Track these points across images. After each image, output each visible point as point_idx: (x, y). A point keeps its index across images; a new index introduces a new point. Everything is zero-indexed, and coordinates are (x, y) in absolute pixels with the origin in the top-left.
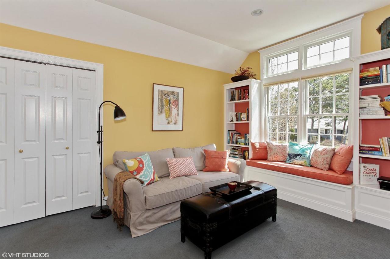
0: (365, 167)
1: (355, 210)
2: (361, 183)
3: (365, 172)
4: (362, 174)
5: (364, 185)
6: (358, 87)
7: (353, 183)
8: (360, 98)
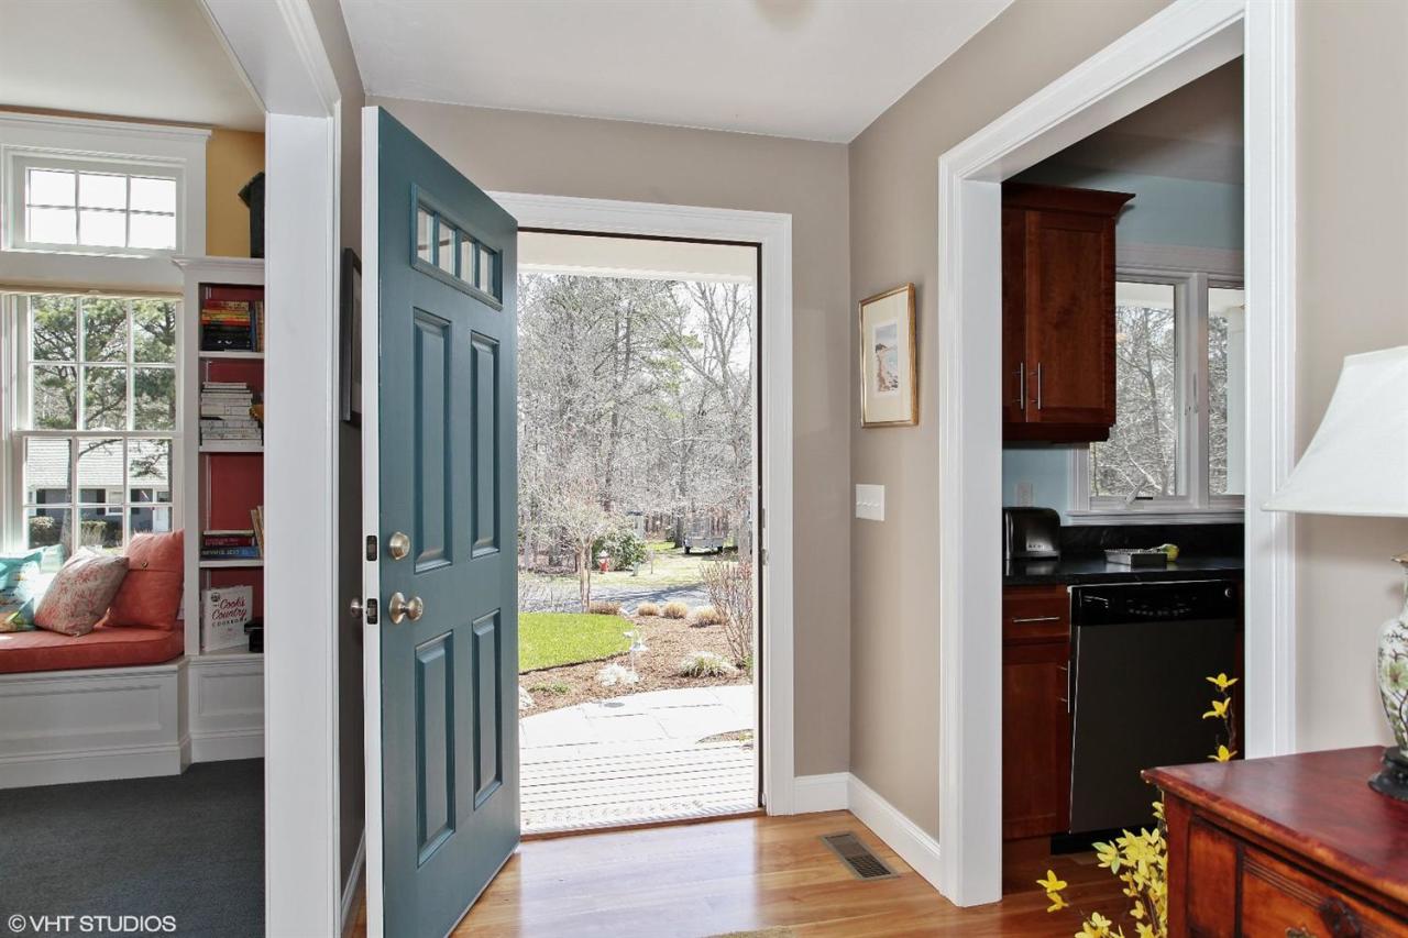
0: (215, 599)
1: (188, 736)
2: (207, 649)
3: (216, 615)
4: (208, 621)
5: (212, 653)
6: (198, 353)
7: (183, 653)
8: (202, 388)
